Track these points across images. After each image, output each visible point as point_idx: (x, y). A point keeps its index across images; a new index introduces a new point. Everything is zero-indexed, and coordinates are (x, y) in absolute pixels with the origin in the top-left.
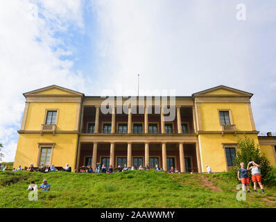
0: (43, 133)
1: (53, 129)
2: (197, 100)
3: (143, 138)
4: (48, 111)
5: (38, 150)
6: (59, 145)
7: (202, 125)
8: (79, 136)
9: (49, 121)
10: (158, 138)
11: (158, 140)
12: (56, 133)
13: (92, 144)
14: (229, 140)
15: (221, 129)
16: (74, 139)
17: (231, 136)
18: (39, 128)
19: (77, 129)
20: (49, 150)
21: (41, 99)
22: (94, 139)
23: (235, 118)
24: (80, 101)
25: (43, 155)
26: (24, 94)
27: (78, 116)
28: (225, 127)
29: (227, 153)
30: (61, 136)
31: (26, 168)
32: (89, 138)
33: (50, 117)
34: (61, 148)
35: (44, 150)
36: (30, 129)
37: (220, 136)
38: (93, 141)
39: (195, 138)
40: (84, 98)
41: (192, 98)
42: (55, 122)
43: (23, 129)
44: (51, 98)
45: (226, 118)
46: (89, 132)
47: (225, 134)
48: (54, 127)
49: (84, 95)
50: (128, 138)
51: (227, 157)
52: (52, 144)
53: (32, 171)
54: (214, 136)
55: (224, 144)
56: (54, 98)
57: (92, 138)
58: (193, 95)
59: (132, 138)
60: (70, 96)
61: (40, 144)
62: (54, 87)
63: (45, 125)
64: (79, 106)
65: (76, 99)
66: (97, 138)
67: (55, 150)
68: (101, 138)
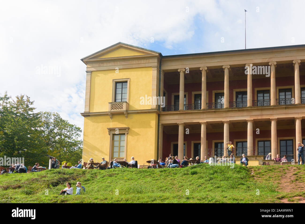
0: (113, 115)
1: (124, 109)
3: (245, 113)
4: (117, 83)
5: (108, 138)
6: (136, 130)
8: (159, 116)
9: (119, 97)
10: (264, 112)
11: (264, 115)
12: (128, 113)
13: (176, 126)
18: (107, 108)
20: (122, 137)
21: (105, 66)
24: (156, 64)
25: (116, 144)
26: (82, 60)
27: (155, 87)
30: (136, 117)
32: (172, 117)
33: (119, 91)
34: (137, 134)
35: (117, 138)
36: (96, 109)
38: (178, 122)
40: (161, 59)
42: (126, 97)
43: (88, 111)
48: (124, 105)
49: (160, 54)
50: (224, 115)
52: (124, 129)
56: (124, 63)
57: (176, 117)
59: (230, 114)
61: (110, 130)
62: (119, 46)
63: (115, 103)
64: (156, 72)
65: (151, 61)
66: (182, 117)
67: (129, 137)
68: (187, 116)
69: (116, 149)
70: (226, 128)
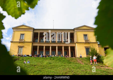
0: (20, 42)
1: (23, 41)
2: (75, 30)
3: (56, 44)
4: (21, 34)
5: (18, 48)
6: (25, 46)
7: (77, 40)
8: (32, 43)
9: (21, 38)
10: (61, 44)
12: (24, 42)
13: (37, 46)
14: (87, 45)
15: (84, 41)
16: (31, 44)
17: (88, 44)
18: (18, 41)
19: (32, 41)
20: (22, 48)
21: (18, 30)
22: (38, 45)
23: (89, 37)
24: (33, 31)
25: (20, 50)
27: (32, 36)
28: (86, 41)
29: (86, 50)
30: (26, 43)
31: (16, 55)
32: (36, 44)
33: (22, 36)
34: (26, 48)
35: (20, 48)
36: (15, 41)
37: (84, 44)
38: (37, 45)
39: (75, 44)
40: (34, 29)
41: (74, 30)
42: (24, 38)
43: (12, 41)
44: (22, 30)
45: (86, 37)
46: (35, 42)
47: (86, 43)
49: (34, 28)
50: (50, 44)
51: (86, 52)
52: (23, 46)
53: (18, 56)
54: (82, 44)
55: (85, 47)
56: (24, 30)
58: (74, 29)
59: (52, 44)
60: (29, 29)
61: (18, 46)
62: (23, 26)
63: (20, 40)
64: (32, 32)
65: (31, 30)
66: (39, 44)
67: (24, 48)
68: (40, 44)
69: (19, 52)
70: (50, 47)
